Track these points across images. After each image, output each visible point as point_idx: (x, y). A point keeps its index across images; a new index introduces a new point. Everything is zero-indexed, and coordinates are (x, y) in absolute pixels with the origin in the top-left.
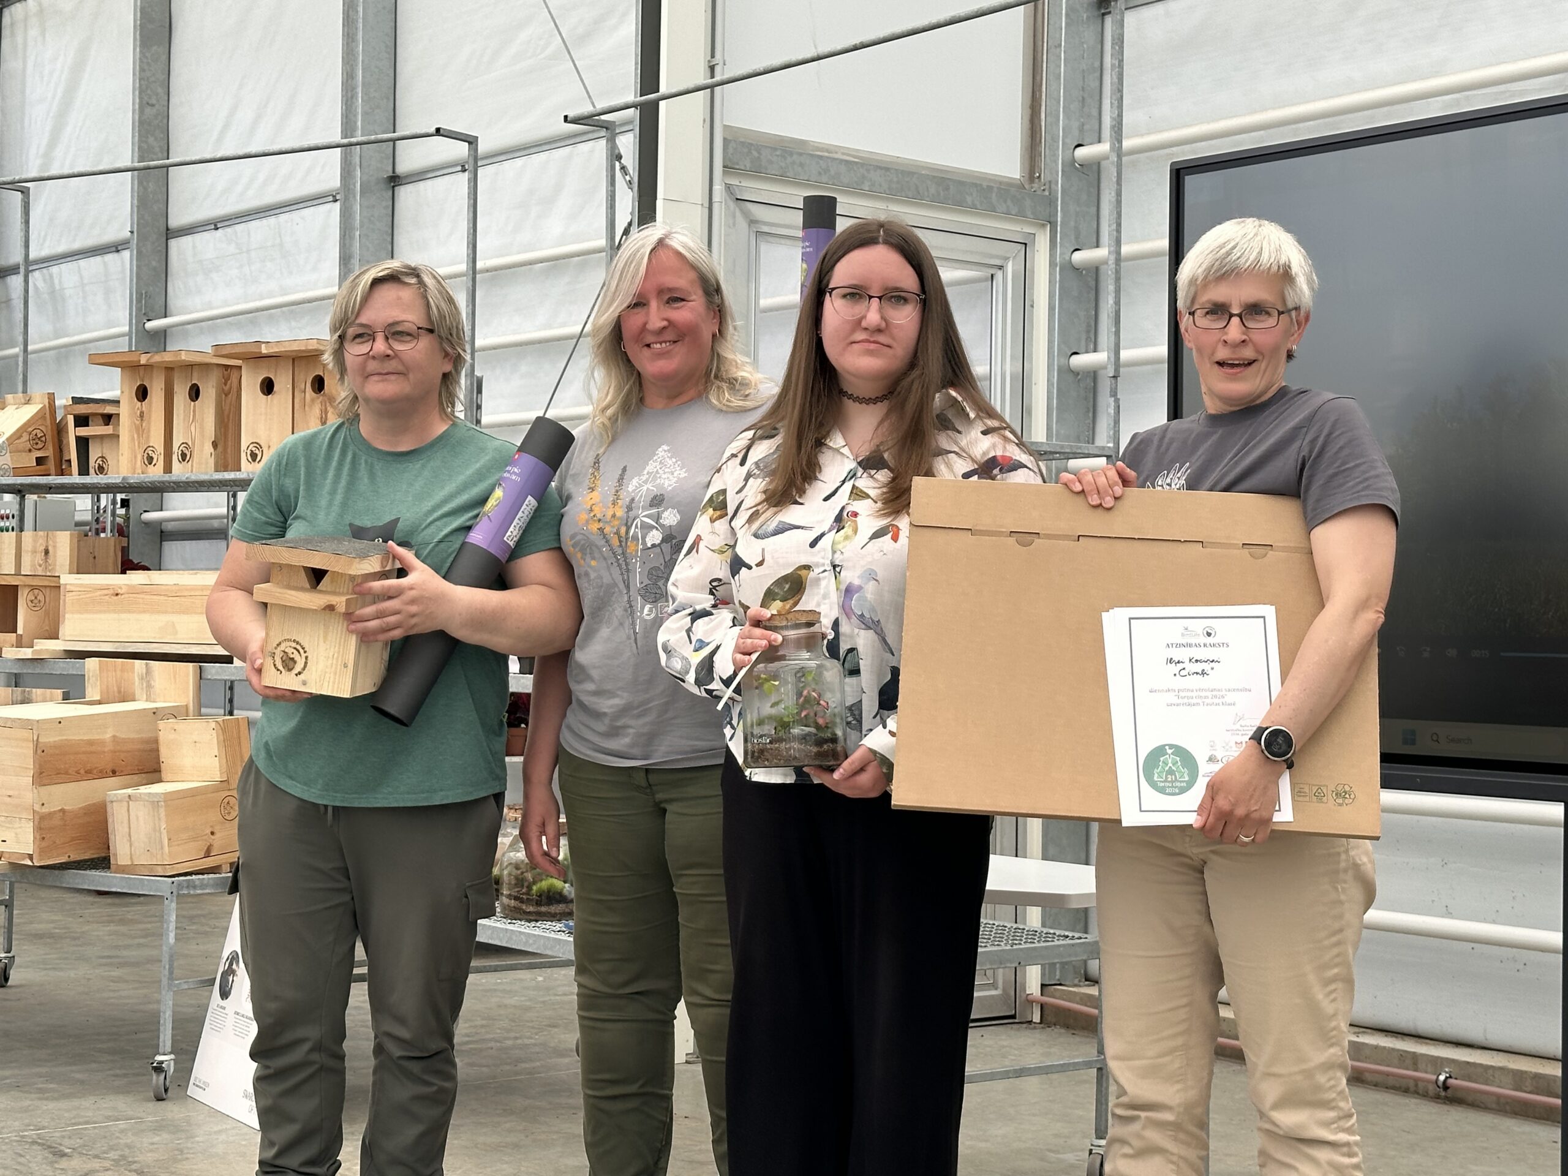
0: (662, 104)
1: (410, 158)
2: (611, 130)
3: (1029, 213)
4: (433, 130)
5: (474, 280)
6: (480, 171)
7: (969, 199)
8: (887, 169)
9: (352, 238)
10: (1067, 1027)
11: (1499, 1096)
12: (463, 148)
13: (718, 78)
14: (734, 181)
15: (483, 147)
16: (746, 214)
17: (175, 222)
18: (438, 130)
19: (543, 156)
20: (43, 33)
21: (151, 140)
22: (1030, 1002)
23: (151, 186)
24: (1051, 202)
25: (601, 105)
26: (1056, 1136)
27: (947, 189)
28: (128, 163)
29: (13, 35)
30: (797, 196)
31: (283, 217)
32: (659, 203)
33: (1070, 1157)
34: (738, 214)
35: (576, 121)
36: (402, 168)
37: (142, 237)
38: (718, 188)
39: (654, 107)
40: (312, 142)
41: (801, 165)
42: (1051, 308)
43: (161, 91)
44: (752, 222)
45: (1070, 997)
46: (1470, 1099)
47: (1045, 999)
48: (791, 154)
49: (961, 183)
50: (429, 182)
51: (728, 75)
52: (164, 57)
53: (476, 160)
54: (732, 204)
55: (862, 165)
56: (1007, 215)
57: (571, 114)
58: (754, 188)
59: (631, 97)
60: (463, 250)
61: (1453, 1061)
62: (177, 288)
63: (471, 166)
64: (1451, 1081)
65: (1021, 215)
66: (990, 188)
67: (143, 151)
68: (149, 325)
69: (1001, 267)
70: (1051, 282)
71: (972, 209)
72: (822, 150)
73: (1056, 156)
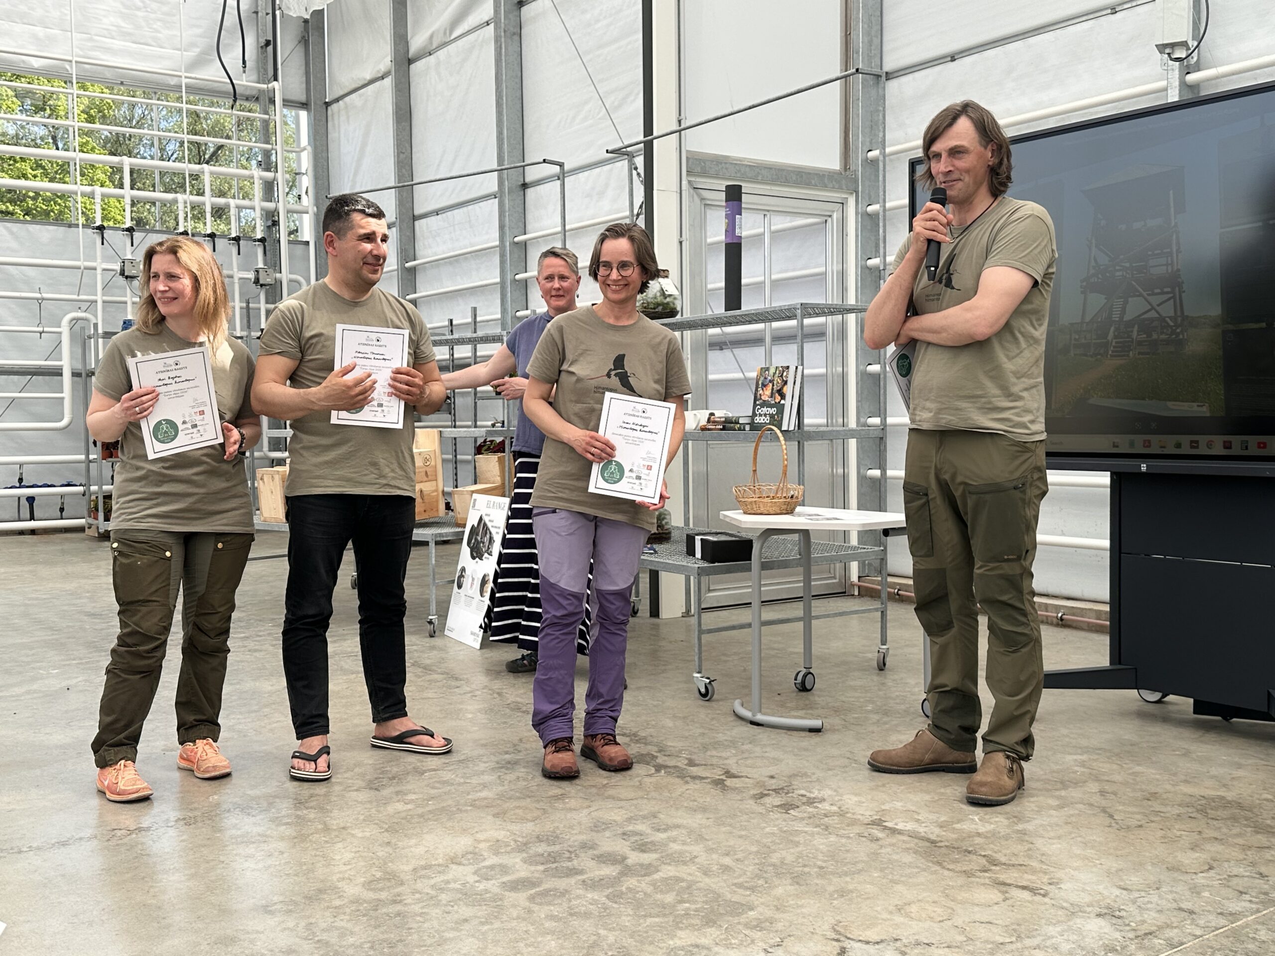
0: (655, 141)
1: (532, 174)
2: (631, 156)
3: (844, 187)
4: (542, 160)
5: (565, 235)
6: (566, 179)
7: (813, 182)
8: (771, 169)
9: (505, 216)
10: (872, 597)
11: (1089, 623)
12: (557, 169)
13: (683, 126)
14: (692, 179)
15: (566, 168)
16: (699, 195)
17: (417, 212)
18: (544, 161)
19: (598, 170)
20: (348, 118)
21: (404, 171)
22: (853, 585)
23: (405, 194)
24: (856, 181)
25: (626, 143)
26: (863, 646)
27: (802, 177)
28: (392, 184)
29: (333, 119)
30: (722, 184)
31: (470, 207)
32: (655, 192)
33: (870, 655)
34: (695, 196)
35: (612, 152)
36: (528, 179)
37: (401, 221)
38: (684, 182)
39: (651, 142)
40: (483, 169)
41: (726, 169)
42: (857, 236)
43: (408, 146)
44: (702, 199)
45: (873, 582)
46: (1074, 625)
47: (860, 584)
48: (721, 163)
49: (810, 174)
50: (542, 186)
51: (688, 124)
52: (408, 128)
53: (564, 174)
54: (692, 191)
55: (758, 167)
56: (833, 189)
57: (610, 149)
58: (702, 182)
59: (641, 138)
60: (559, 220)
61: (1066, 607)
62: (419, 245)
63: (561, 177)
64: (1064, 617)
65: (840, 189)
66: (824, 175)
67: (400, 177)
68: (407, 265)
69: (830, 216)
70: (857, 222)
71: (815, 187)
72: (737, 160)
73: (857, 156)
